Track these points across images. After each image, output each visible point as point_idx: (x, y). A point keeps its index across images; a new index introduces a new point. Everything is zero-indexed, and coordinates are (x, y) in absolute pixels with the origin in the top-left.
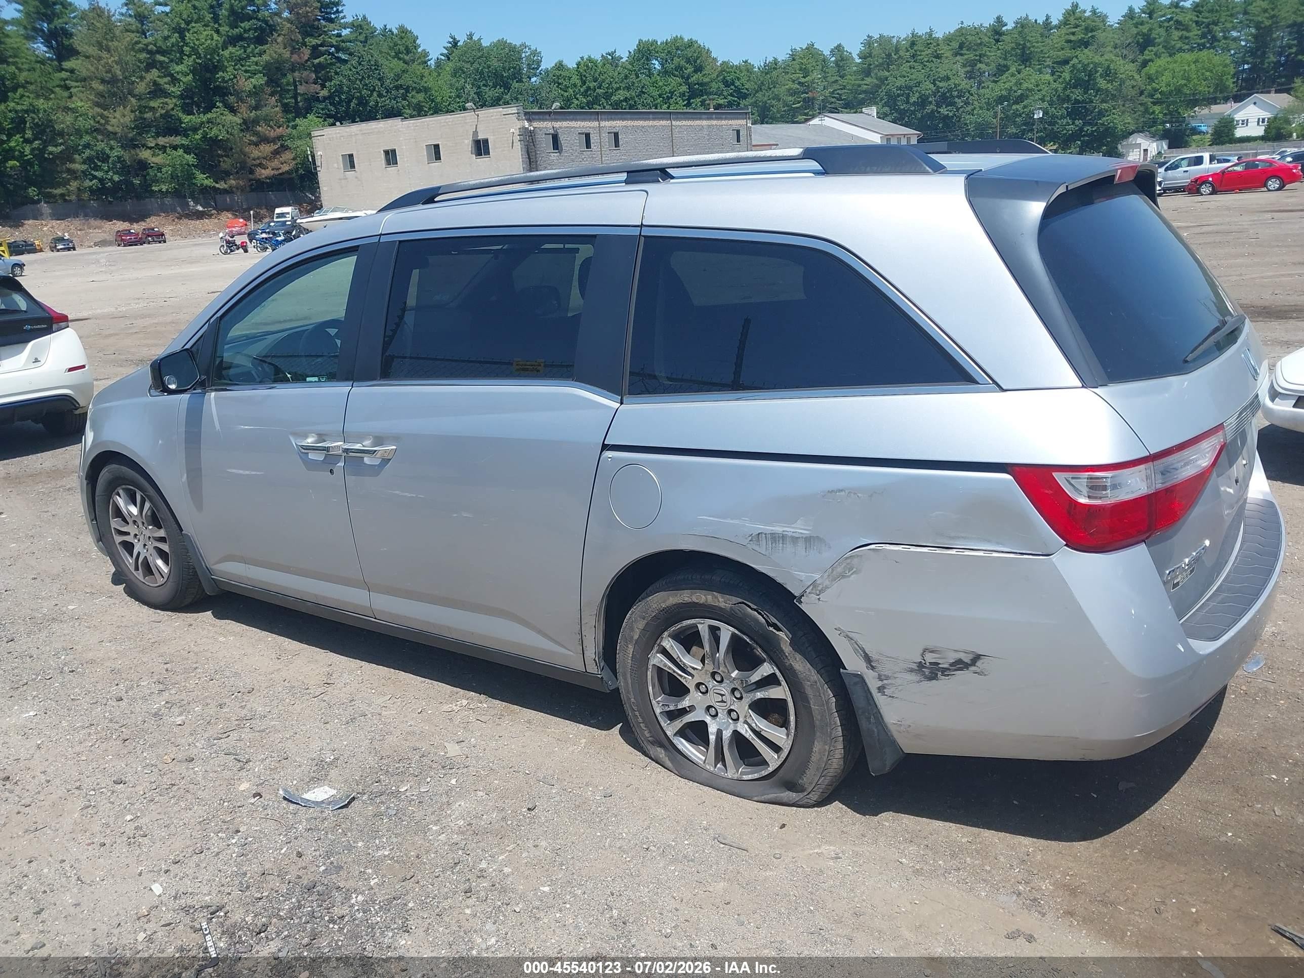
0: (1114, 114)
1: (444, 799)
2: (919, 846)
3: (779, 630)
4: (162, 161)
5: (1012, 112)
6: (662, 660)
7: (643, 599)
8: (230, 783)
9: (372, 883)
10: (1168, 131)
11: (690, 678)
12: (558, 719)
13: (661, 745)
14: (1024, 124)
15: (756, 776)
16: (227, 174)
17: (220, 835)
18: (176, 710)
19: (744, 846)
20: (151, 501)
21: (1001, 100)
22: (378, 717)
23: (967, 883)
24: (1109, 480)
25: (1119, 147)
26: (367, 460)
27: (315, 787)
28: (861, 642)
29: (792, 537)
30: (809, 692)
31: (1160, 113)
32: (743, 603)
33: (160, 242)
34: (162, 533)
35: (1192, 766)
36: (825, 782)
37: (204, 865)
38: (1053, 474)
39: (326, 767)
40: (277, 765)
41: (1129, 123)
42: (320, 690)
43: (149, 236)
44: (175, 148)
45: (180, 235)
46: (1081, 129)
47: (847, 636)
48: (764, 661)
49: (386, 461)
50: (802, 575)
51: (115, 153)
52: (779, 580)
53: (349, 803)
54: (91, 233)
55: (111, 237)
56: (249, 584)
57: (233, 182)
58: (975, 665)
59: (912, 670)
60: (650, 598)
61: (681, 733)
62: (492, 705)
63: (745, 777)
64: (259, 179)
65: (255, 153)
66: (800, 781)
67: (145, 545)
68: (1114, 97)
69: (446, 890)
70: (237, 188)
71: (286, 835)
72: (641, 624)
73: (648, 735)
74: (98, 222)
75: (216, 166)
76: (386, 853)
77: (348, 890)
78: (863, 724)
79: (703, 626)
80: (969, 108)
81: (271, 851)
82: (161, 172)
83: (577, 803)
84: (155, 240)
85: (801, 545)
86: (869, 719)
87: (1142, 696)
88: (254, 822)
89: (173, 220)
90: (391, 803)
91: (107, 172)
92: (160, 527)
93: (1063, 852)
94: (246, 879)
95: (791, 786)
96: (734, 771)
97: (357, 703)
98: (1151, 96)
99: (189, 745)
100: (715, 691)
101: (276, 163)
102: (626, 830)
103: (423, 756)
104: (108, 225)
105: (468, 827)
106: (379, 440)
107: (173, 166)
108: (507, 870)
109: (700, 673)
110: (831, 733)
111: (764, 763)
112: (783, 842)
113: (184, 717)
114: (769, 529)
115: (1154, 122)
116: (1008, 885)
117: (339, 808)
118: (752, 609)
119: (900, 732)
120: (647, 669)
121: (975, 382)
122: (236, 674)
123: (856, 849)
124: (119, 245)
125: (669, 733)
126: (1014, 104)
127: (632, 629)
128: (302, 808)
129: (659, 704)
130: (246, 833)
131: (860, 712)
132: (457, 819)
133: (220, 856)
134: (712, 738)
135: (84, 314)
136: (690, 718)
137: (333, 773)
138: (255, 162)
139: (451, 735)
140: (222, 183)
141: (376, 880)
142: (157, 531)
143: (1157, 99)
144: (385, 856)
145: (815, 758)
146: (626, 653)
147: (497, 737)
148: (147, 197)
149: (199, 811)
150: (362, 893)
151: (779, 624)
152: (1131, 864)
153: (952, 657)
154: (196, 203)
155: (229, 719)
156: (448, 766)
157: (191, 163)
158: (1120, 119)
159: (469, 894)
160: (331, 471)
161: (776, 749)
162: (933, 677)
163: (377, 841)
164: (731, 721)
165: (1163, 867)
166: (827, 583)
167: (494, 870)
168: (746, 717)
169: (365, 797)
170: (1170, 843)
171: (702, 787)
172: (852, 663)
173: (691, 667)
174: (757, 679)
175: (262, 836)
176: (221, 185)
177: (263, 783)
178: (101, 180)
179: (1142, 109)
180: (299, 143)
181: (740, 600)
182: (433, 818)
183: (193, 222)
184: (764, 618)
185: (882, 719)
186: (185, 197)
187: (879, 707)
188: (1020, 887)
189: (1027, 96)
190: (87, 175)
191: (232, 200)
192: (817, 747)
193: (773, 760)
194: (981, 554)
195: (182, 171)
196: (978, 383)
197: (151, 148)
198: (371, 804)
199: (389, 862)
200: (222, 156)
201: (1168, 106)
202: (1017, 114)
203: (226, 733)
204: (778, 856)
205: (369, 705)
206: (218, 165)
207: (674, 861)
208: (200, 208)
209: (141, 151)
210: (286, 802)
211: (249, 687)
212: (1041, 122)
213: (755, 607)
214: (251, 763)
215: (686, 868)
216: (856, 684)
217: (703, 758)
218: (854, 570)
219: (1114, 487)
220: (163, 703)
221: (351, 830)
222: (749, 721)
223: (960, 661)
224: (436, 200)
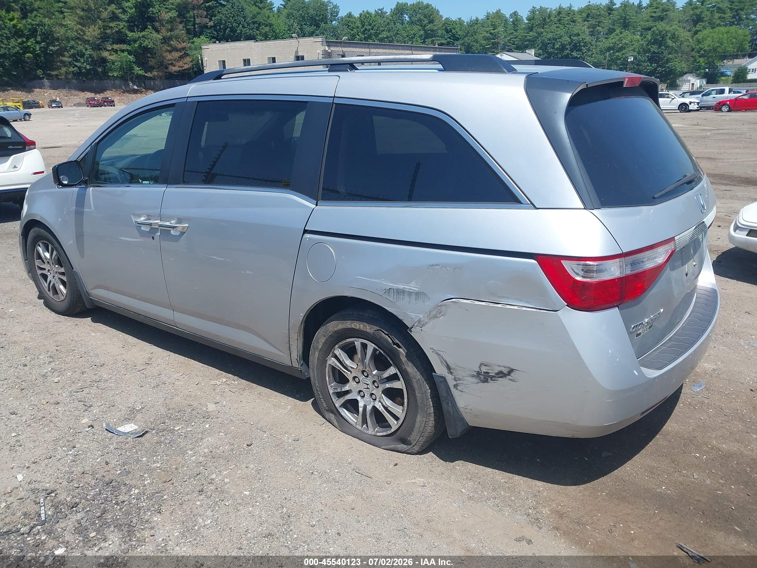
0: (675, 61)
1: (200, 436)
2: (474, 483)
3: (400, 347)
4: (115, 59)
5: (615, 56)
6: (334, 362)
7: (325, 324)
8: (78, 418)
9: (146, 483)
10: (707, 73)
11: (350, 373)
12: (277, 393)
13: (333, 412)
14: (622, 65)
15: (384, 434)
16: (151, 69)
17: (63, 448)
18: (56, 374)
19: (370, 475)
20: (57, 251)
21: (609, 49)
22: (172, 385)
23: (499, 506)
24: (595, 267)
25: (678, 81)
26: (172, 232)
27: (126, 424)
28: (444, 357)
29: (409, 292)
30: (415, 385)
31: (702, 62)
32: (380, 330)
33: (111, 106)
34: (62, 270)
35: (648, 445)
36: (422, 440)
37: (50, 465)
38: (561, 261)
39: (135, 412)
40: (107, 409)
41: (684, 67)
42: (143, 367)
43: (105, 102)
44: (123, 51)
45: (123, 102)
46: (656, 69)
47: (437, 353)
48: (391, 365)
49: (182, 233)
50: (413, 315)
51: (88, 53)
52: (400, 317)
53: (143, 434)
54: (72, 98)
55: (84, 102)
56: (109, 302)
57: (156, 73)
58: (510, 375)
59: (473, 376)
60: (329, 324)
61: (344, 405)
62: (241, 383)
63: (378, 434)
64: (171, 72)
65: (169, 56)
66: (409, 439)
67: (54, 276)
68: (676, 52)
69: (188, 489)
70: (158, 77)
71: (102, 451)
72: (323, 340)
73: (325, 406)
74: (77, 92)
75: (146, 63)
76: (158, 465)
77: (131, 486)
78: (444, 405)
79: (358, 343)
80: (590, 53)
81: (91, 460)
82: (114, 65)
83: (277, 443)
84: (109, 104)
85: (413, 297)
86: (448, 404)
87: (609, 401)
88: (85, 442)
89: (120, 94)
90: (168, 436)
91: (83, 63)
92: (62, 267)
93: (561, 491)
94: (72, 475)
95: (404, 441)
96: (372, 430)
97: (162, 377)
98: (698, 52)
99: (59, 395)
100: (364, 382)
101: (181, 63)
102: (302, 461)
103: (193, 410)
104: (82, 94)
105: (210, 453)
106: (180, 221)
107: (121, 62)
108: (227, 480)
109: (355, 370)
110: (427, 411)
111: (389, 426)
112: (394, 474)
113: (60, 378)
114: (396, 286)
115: (699, 68)
116: (523, 510)
117: (137, 437)
118: (385, 334)
119: (466, 413)
120: (326, 367)
121: (519, 202)
122: (97, 355)
123: (437, 481)
124: (88, 106)
125: (337, 405)
126: (616, 52)
127: (318, 342)
128: (115, 436)
129: (332, 388)
130: (79, 448)
131: (443, 399)
132: (204, 448)
133: (61, 461)
134: (361, 409)
135: (60, 144)
136: (349, 397)
137: (139, 416)
138: (169, 62)
139: (212, 399)
140: (149, 73)
141: (149, 481)
142: (60, 269)
143: (702, 54)
144: (157, 467)
145: (417, 425)
146: (314, 356)
147: (239, 402)
148: (105, 79)
149: (55, 434)
150: (139, 488)
151: (400, 344)
152: (599, 502)
153: (497, 369)
154: (134, 84)
155: (85, 381)
156: (207, 416)
157: (132, 61)
158: (679, 64)
159: (201, 493)
160: (153, 238)
161: (397, 418)
162: (485, 381)
163: (155, 458)
164: (371, 400)
165: (619, 505)
166: (427, 320)
167: (219, 480)
168: (380, 398)
169: (154, 432)
170: (626, 490)
171: (353, 438)
172: (439, 369)
173: (350, 367)
174: (387, 376)
175: (88, 451)
176: (149, 75)
177: (96, 420)
178: (79, 68)
179: (692, 59)
180: (195, 52)
181: (379, 328)
182: (191, 446)
183: (131, 95)
184: (391, 340)
185: (456, 404)
186: (127, 80)
187: (454, 397)
188: (530, 511)
189: (625, 48)
190: (72, 64)
191: (154, 84)
192: (419, 418)
193: (394, 424)
194: (516, 308)
195: (126, 65)
196: (521, 203)
197: (109, 50)
198: (157, 436)
199: (159, 470)
200: (150, 58)
201: (708, 59)
202: (618, 58)
203: (82, 389)
204: (389, 482)
205: (169, 378)
206: (147, 63)
207: (327, 481)
208: (136, 87)
209: (103, 52)
210: (107, 431)
211: (102, 363)
212: (632, 64)
213: (387, 333)
214: (92, 408)
215: (332, 486)
216: (441, 382)
217: (356, 421)
218: (443, 313)
219: (599, 271)
220: (50, 369)
221: (141, 451)
222: (382, 401)
223: (501, 372)
224: (222, 78)
